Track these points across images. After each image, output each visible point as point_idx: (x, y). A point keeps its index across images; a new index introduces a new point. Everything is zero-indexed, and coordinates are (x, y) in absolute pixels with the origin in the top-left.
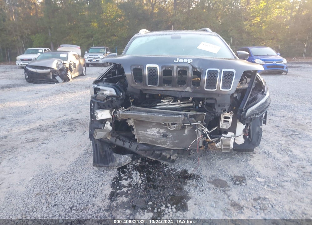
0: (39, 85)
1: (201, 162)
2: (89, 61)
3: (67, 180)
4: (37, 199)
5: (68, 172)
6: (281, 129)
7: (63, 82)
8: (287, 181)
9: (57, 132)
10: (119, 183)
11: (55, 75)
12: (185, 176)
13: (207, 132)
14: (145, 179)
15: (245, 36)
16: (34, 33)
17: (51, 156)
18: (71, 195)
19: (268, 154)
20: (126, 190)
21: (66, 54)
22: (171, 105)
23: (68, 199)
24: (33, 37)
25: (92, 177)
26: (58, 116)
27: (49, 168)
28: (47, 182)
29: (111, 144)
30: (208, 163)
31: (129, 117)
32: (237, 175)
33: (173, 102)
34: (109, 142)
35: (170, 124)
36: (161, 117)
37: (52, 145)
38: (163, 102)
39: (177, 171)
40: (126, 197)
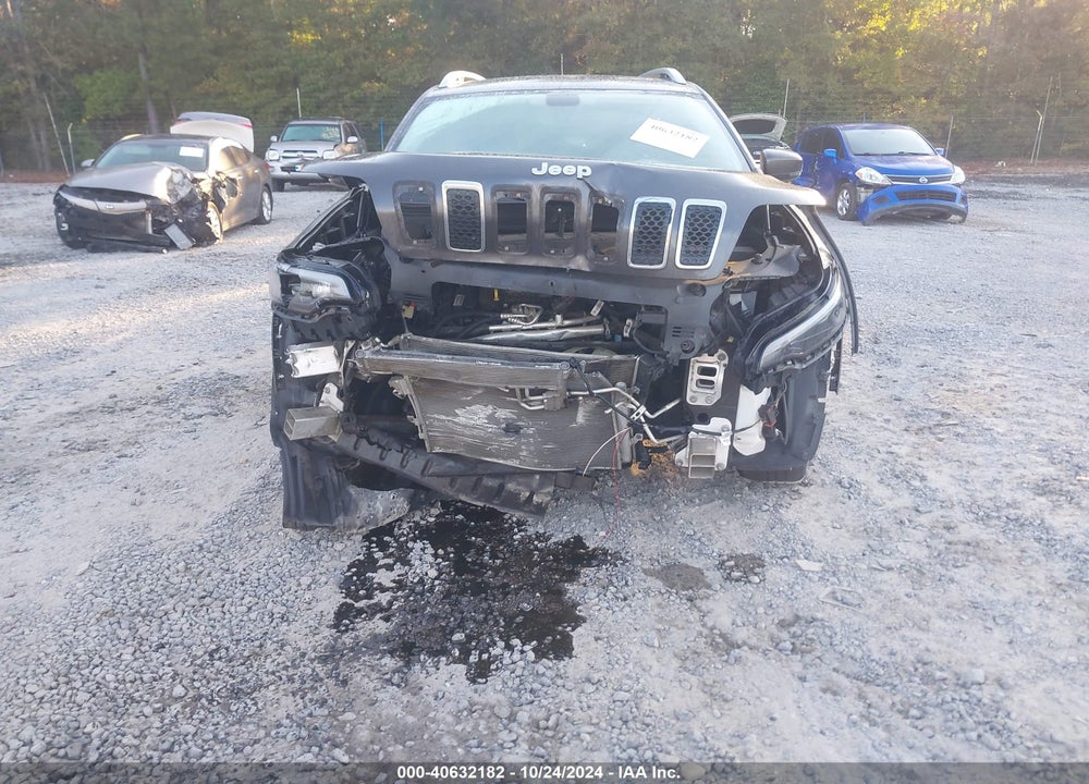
0: (106, 256)
1: (633, 512)
2: (283, 169)
3: (201, 573)
4: (104, 627)
5: (205, 546)
6: (907, 408)
7: (193, 246)
8: (890, 569)
9: (168, 420)
10: (366, 578)
11: (164, 220)
12: (576, 556)
13: (644, 415)
14: (448, 566)
15: (832, 83)
16: (86, 69)
17: (149, 498)
18: (212, 616)
19: (849, 487)
20: (388, 598)
21: (199, 146)
22: (534, 329)
23: (202, 628)
24: (82, 82)
25: (280, 560)
26: (173, 364)
27: (143, 534)
28: (134, 577)
29: (341, 458)
30: (652, 516)
31: (397, 369)
32: (739, 552)
33: (539, 321)
34: (337, 452)
35: (527, 392)
36: (497, 369)
37: (152, 462)
38: (506, 320)
39: (553, 540)
40: (387, 619)
